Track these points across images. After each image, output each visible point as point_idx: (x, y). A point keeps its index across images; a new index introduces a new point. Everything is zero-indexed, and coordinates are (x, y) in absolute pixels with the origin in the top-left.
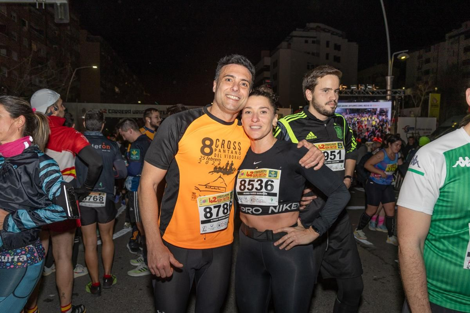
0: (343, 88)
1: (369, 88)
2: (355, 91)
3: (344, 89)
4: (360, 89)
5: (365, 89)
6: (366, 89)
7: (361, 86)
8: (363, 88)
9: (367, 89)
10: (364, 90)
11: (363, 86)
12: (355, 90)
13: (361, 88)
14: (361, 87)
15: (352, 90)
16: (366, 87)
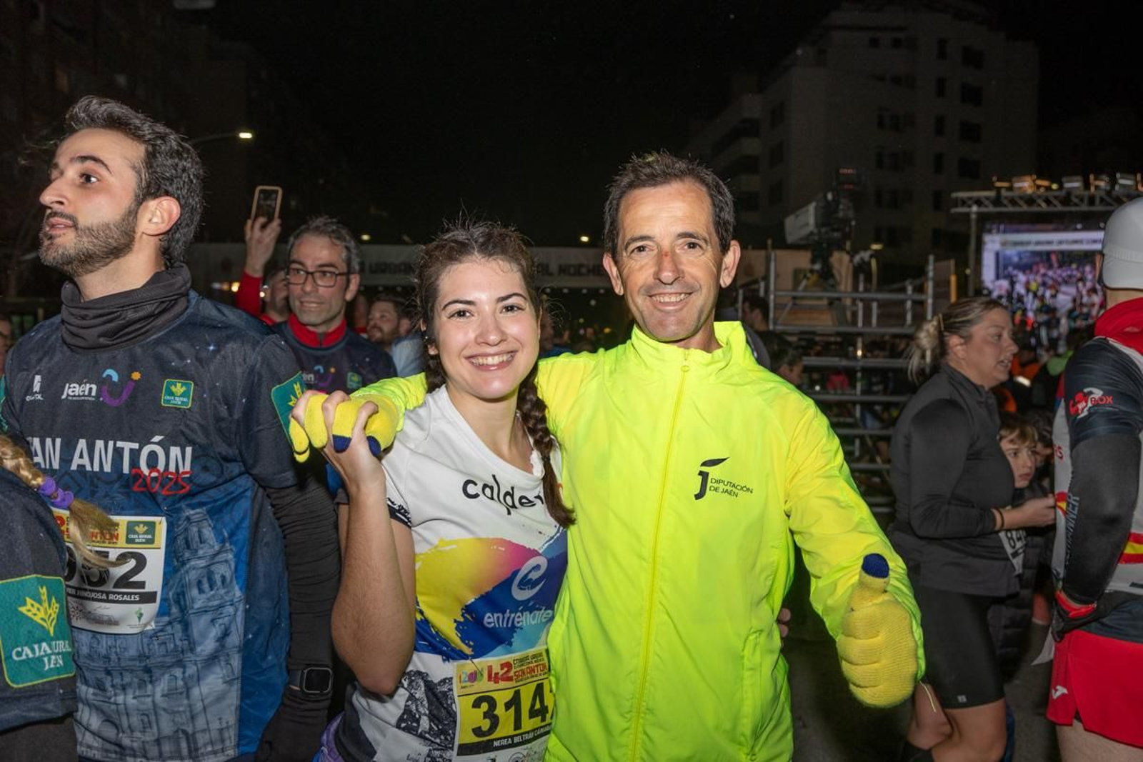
0: (1039, 187)
1: (1124, 186)
2: (1077, 197)
3: (1042, 190)
4: (1092, 189)
5: (1108, 188)
6: (1113, 187)
7: (1096, 179)
8: (1102, 184)
9: (1117, 187)
10: (1109, 193)
11: (1102, 180)
12: (1078, 193)
13: (1097, 187)
14: (1097, 183)
15: (1069, 193)
16: (1113, 182)
